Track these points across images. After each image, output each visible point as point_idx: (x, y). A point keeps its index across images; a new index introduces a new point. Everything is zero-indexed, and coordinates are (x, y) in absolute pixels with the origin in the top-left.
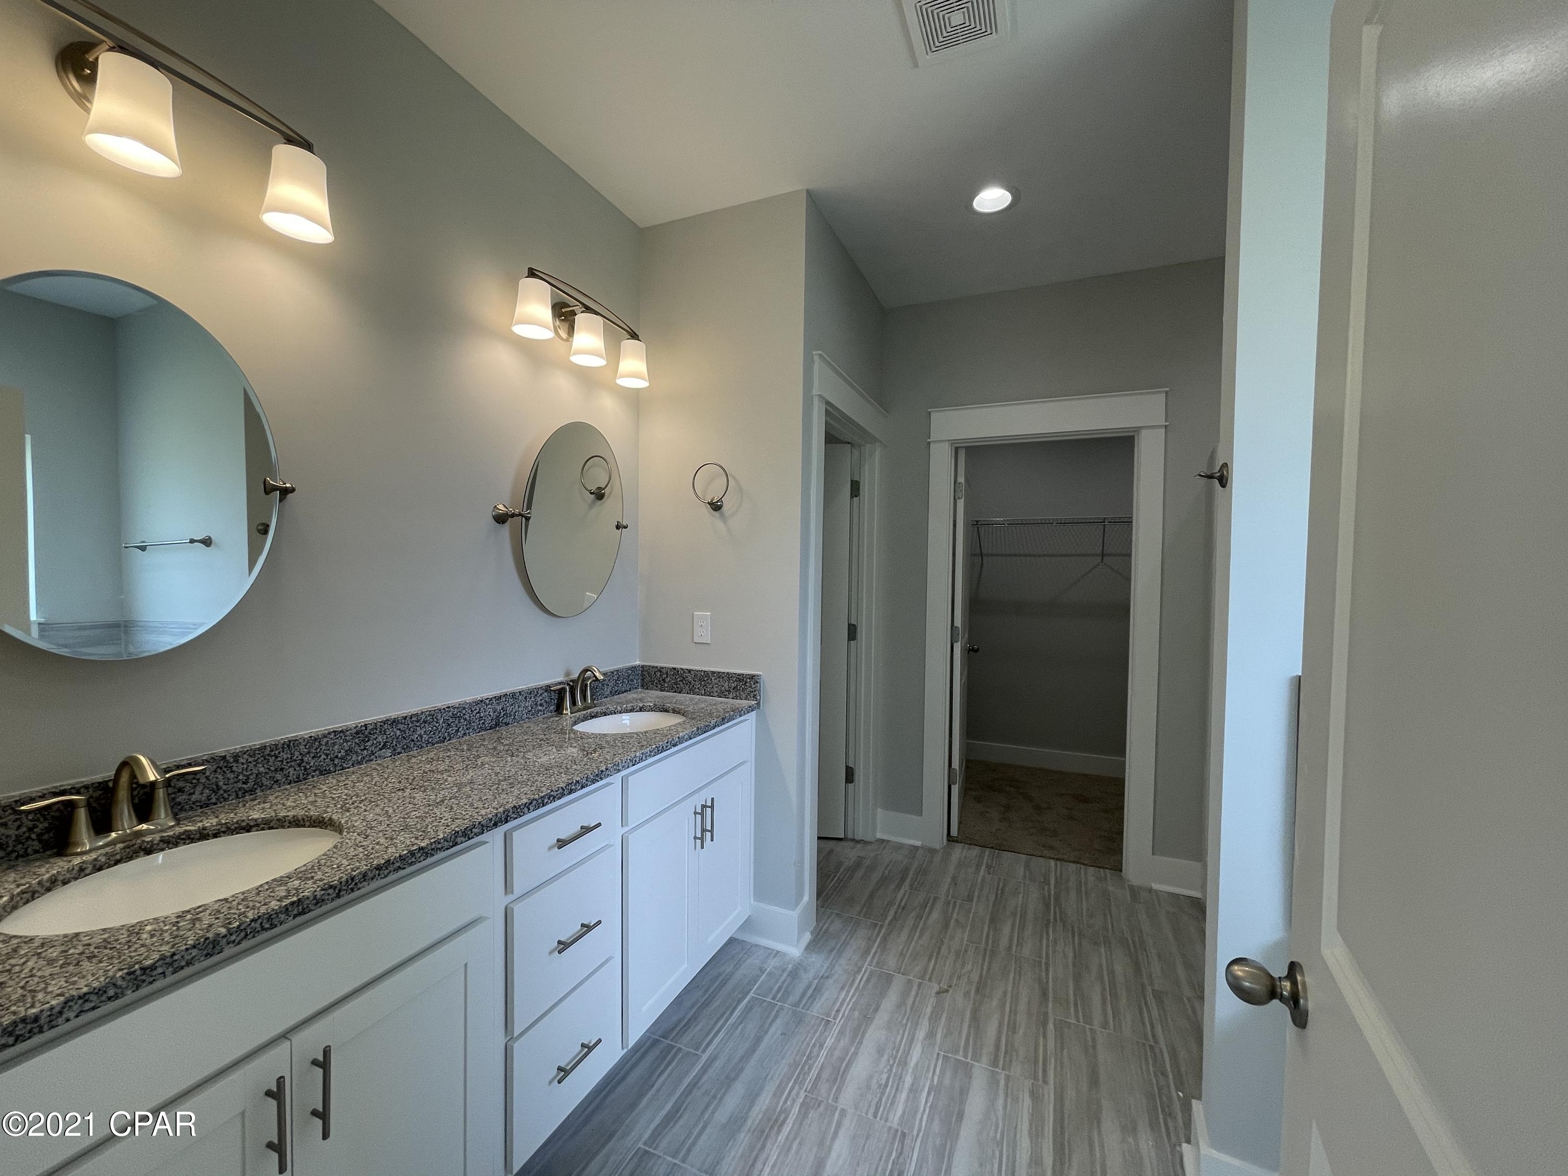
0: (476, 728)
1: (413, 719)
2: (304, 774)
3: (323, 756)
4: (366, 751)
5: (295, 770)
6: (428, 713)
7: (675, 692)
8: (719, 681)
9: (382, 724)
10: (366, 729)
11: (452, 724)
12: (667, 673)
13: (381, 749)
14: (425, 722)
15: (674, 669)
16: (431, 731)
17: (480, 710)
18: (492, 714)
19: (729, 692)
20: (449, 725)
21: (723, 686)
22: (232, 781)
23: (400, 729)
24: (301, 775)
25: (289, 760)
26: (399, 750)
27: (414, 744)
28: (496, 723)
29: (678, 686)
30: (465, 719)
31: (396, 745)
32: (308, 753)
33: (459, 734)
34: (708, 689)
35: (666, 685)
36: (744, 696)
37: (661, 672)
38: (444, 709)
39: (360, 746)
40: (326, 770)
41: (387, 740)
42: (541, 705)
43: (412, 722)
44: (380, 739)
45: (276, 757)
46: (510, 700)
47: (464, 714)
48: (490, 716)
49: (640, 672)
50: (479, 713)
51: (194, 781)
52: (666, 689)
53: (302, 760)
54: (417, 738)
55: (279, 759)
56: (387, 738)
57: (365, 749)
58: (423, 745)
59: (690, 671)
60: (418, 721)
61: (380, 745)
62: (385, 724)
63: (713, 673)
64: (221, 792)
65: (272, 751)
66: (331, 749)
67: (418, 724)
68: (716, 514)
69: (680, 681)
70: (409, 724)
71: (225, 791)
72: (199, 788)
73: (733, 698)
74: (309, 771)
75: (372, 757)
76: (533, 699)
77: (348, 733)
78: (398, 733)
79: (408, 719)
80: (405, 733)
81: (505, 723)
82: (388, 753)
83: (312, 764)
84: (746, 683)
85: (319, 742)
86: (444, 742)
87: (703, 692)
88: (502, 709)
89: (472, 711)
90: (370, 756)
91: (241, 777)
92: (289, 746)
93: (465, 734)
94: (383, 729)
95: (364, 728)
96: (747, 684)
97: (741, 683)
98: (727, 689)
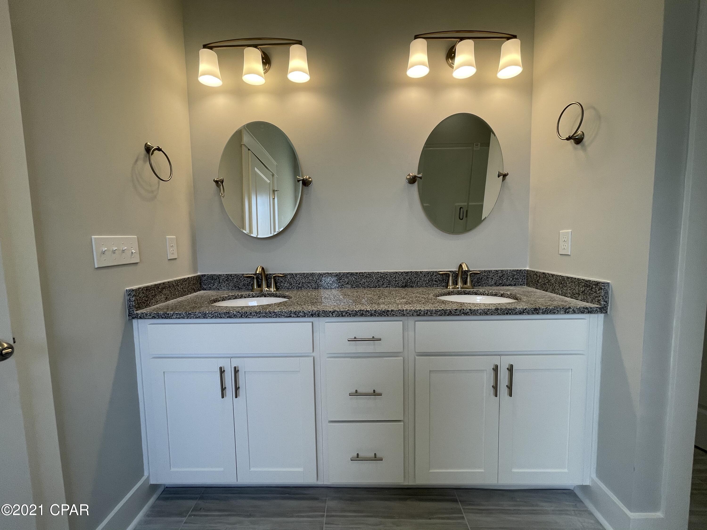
0: (393, 285)
1: (360, 274)
2: (317, 287)
3: (324, 282)
4: (340, 284)
5: (314, 284)
6: (368, 273)
7: (544, 290)
8: (572, 285)
9: (346, 274)
10: (340, 275)
11: (380, 281)
12: (540, 276)
13: (346, 284)
14: (366, 277)
15: (544, 273)
16: (369, 282)
17: (395, 277)
18: (403, 280)
19: (579, 294)
20: (378, 280)
21: (574, 289)
22: (295, 283)
23: (354, 278)
24: (316, 287)
25: (312, 280)
26: (354, 286)
27: (361, 285)
28: (406, 285)
29: (546, 286)
30: (387, 280)
31: (353, 284)
32: (319, 279)
33: (384, 286)
34: (564, 291)
35: (539, 285)
36: (590, 300)
37: (536, 275)
38: (376, 273)
39: (337, 281)
40: (325, 287)
41: (349, 281)
42: (436, 281)
43: (360, 276)
44: (346, 280)
45: (308, 278)
46: (414, 275)
47: (387, 277)
48: (402, 281)
49: (526, 275)
50: (395, 278)
51: (285, 280)
52: (539, 287)
53: (316, 281)
54: (362, 283)
55: (309, 279)
56: (349, 280)
57: (340, 282)
58: (365, 287)
59: (553, 275)
60: (363, 276)
61: (346, 282)
62: (348, 274)
63: (568, 278)
64: (292, 285)
65: (307, 275)
66: (327, 279)
67: (363, 277)
68: (579, 146)
69: (547, 282)
70: (359, 276)
71: (293, 286)
72: (286, 283)
73: (581, 300)
74: (319, 286)
75: (343, 287)
76: (429, 277)
77: (333, 275)
78: (354, 279)
79: (358, 274)
80: (357, 280)
81: (411, 286)
82: (350, 286)
83: (320, 283)
84: (592, 288)
85: (322, 276)
86: (376, 288)
87: (561, 293)
88: (409, 279)
89: (391, 276)
90: (342, 286)
91: (298, 282)
92: (312, 275)
93: (387, 287)
94: (347, 276)
95: (339, 274)
96: (593, 290)
97: (588, 289)
98: (577, 292)
